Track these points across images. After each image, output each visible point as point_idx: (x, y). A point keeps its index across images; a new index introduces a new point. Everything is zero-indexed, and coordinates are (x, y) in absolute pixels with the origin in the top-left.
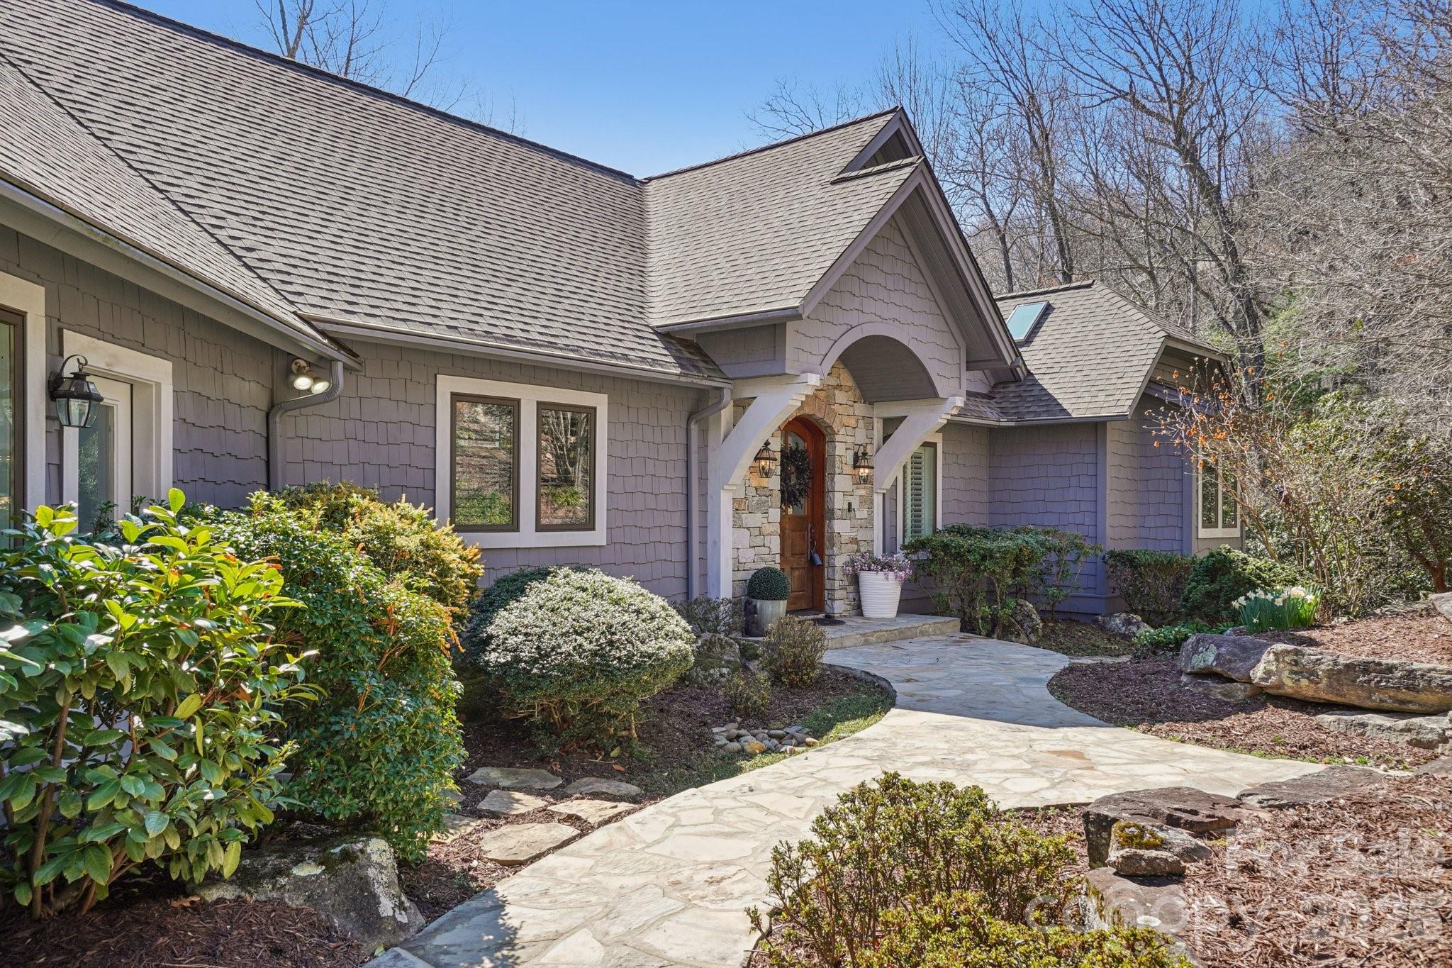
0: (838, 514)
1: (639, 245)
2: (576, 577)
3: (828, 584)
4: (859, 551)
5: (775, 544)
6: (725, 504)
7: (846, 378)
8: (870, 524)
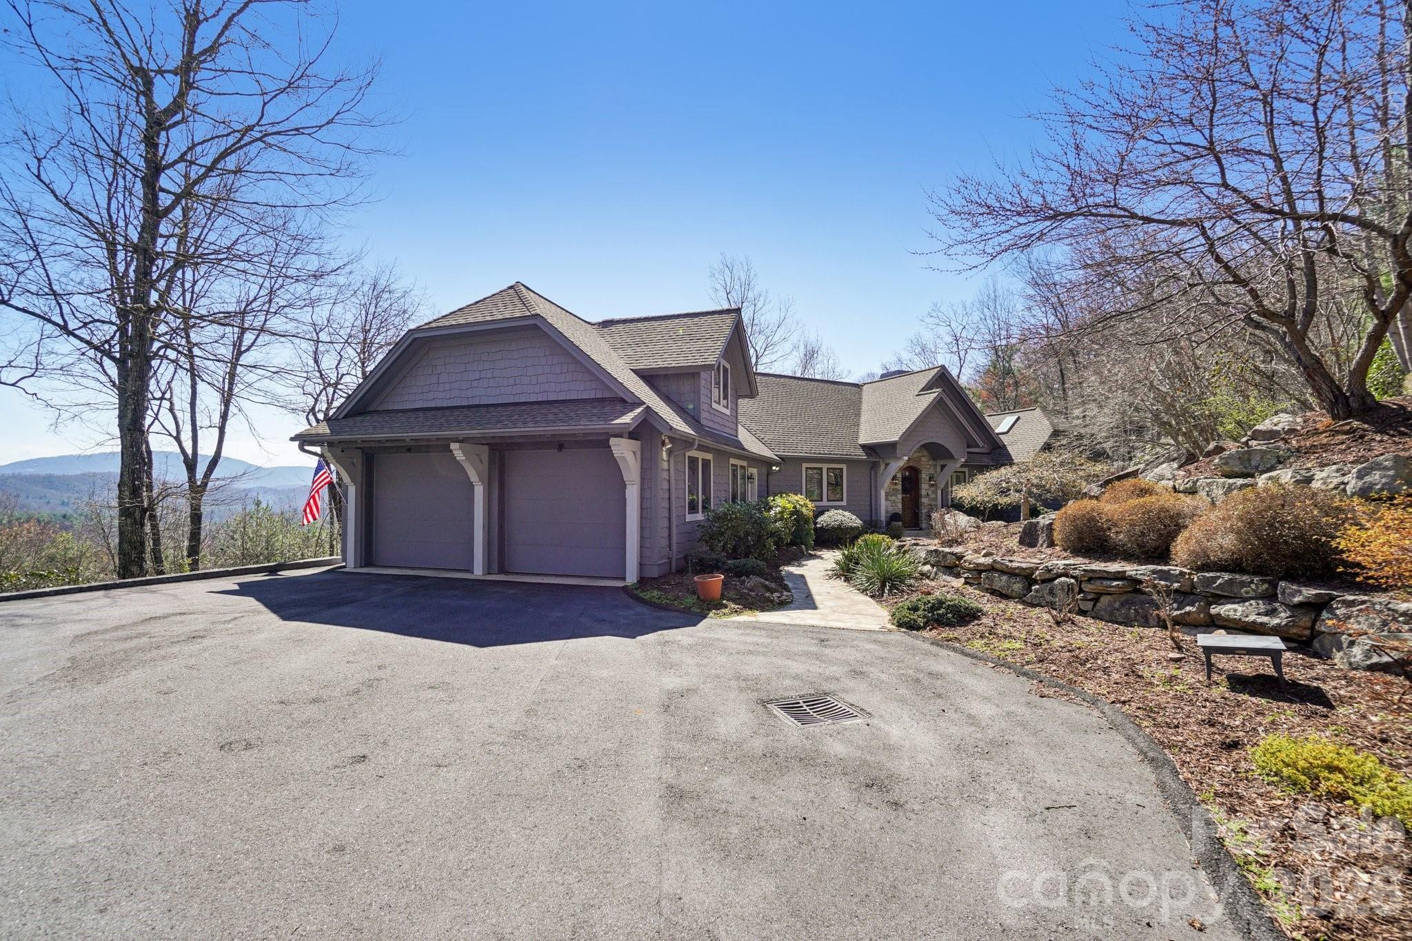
0: (923, 496)
2: (835, 511)
3: (920, 519)
4: (932, 508)
5: (900, 506)
6: (883, 494)
7: (925, 453)
8: (936, 499)
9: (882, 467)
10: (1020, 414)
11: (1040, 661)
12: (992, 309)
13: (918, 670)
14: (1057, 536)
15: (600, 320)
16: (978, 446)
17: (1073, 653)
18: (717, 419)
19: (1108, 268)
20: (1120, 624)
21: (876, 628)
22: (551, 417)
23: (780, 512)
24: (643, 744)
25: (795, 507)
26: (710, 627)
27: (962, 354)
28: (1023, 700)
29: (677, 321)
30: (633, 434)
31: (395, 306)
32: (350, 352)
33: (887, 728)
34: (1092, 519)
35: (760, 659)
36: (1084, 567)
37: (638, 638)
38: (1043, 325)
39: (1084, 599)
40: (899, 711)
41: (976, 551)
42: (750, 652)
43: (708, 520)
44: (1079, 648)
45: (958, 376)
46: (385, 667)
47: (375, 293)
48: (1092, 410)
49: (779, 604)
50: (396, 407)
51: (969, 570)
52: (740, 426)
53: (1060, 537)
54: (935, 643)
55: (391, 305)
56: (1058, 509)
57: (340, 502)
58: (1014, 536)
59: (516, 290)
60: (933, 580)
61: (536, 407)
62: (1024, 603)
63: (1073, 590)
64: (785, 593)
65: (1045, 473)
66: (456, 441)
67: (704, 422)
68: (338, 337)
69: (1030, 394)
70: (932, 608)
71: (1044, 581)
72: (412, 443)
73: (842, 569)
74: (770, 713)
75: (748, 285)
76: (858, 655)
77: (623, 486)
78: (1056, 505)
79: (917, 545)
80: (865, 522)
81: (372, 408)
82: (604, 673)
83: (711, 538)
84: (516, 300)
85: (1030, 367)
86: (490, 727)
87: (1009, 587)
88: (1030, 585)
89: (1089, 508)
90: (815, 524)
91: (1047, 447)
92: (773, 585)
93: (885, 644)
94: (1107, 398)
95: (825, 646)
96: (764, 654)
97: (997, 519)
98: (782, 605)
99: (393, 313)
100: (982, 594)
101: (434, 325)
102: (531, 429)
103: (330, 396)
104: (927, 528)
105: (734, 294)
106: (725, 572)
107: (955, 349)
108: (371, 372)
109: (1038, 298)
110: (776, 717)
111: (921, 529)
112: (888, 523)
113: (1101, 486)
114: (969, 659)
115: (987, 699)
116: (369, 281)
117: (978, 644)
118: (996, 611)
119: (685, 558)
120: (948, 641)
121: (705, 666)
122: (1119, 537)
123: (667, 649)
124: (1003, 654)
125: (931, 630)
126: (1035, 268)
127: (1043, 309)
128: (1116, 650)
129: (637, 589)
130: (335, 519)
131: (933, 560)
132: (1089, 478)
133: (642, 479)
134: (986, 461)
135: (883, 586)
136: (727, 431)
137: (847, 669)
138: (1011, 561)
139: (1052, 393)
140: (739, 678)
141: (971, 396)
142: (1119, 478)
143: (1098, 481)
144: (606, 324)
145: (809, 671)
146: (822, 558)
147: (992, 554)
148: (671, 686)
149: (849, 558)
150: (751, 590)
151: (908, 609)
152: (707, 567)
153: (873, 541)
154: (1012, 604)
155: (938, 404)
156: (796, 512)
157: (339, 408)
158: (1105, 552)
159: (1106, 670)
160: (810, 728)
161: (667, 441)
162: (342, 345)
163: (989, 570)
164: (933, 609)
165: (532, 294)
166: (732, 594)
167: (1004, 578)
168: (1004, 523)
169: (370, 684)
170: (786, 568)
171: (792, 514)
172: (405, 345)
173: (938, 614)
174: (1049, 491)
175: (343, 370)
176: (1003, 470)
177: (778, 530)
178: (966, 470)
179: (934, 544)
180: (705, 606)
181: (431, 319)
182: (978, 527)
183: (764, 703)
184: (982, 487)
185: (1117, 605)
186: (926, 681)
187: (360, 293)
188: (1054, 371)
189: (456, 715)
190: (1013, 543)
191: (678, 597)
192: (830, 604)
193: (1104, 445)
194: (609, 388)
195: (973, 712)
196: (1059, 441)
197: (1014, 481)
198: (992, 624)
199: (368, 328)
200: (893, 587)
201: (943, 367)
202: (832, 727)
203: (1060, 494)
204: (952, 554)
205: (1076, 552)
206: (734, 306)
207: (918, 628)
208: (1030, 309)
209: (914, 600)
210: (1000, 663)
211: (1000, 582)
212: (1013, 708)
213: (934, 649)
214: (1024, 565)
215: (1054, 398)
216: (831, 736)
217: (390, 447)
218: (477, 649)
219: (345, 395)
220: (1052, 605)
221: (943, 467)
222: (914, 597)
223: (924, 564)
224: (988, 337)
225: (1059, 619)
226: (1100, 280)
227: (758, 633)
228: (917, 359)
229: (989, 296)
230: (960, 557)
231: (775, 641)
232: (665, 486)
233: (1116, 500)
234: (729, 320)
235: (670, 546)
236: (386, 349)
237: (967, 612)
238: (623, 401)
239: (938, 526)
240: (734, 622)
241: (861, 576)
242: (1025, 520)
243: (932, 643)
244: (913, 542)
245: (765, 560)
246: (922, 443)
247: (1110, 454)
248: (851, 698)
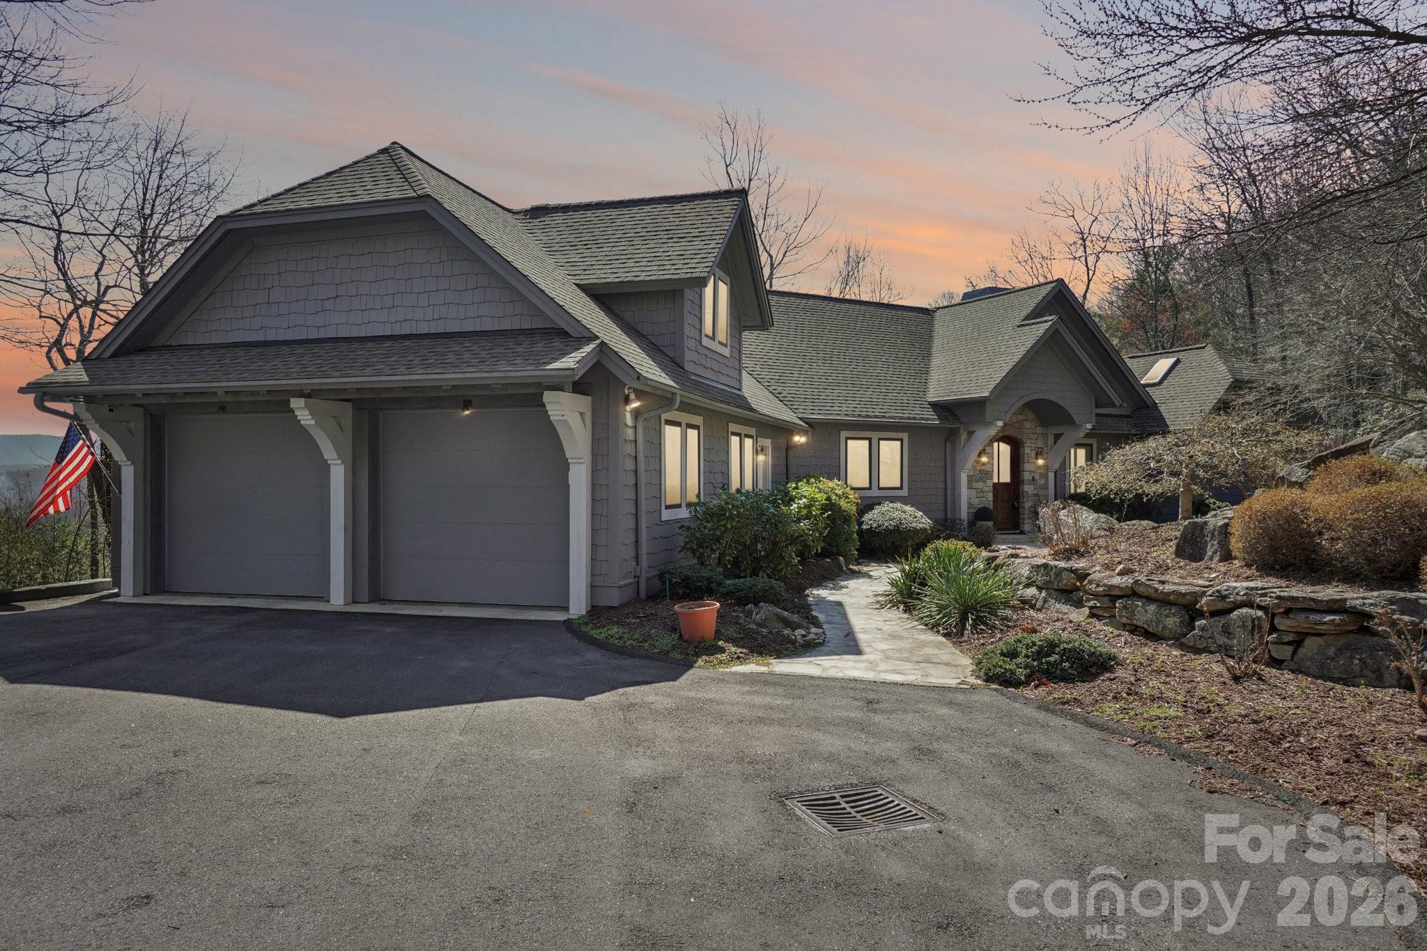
0: (1026, 482)
1: (927, 355)
2: (891, 505)
3: (1021, 517)
4: (1040, 500)
5: (990, 496)
6: (964, 478)
7: (1031, 416)
8: (1046, 487)
9: (964, 436)
10: (1180, 355)
11: (1208, 737)
12: (1141, 189)
13: (1019, 749)
14: (1236, 544)
15: (528, 206)
16: (1113, 405)
17: (1261, 726)
18: (708, 363)
19: (1333, 120)
20: (1337, 681)
21: (953, 683)
22: (451, 358)
23: (806, 507)
24: (595, 863)
25: (828, 499)
26: (698, 683)
27: (1091, 260)
28: (1181, 796)
29: (648, 208)
30: (580, 387)
31: (193, 177)
32: (120, 252)
33: (970, 836)
34: (1293, 518)
35: (773, 731)
36: (1278, 592)
37: (589, 699)
38: (1222, 215)
39: (1278, 642)
40: (988, 810)
41: (1107, 567)
42: (760, 720)
43: (695, 518)
44: (1270, 718)
45: (1085, 297)
46: (185, 753)
47: (158, 154)
48: (1297, 348)
49: (803, 646)
50: (200, 340)
51: (1096, 596)
52: (744, 374)
53: (1240, 545)
54: (1043, 707)
55: (186, 175)
56: (1238, 503)
57: (109, 492)
58: (1168, 544)
59: (392, 155)
60: (1040, 610)
61: (426, 342)
62: (1182, 646)
63: (1260, 628)
64: (814, 630)
65: (1218, 446)
66: (301, 394)
67: (689, 367)
68: (96, 224)
69: (1198, 323)
70: (1038, 653)
71: (1213, 614)
72: (229, 399)
73: (901, 592)
74: (791, 815)
75: (758, 151)
76: (925, 724)
77: (564, 466)
78: (1234, 495)
79: (1016, 556)
80: (936, 521)
81: (159, 342)
82: (536, 754)
83: (700, 545)
84: (393, 173)
85: (1198, 280)
86: (355, 841)
87: (1158, 622)
88: (1193, 620)
89: (1287, 501)
90: (860, 524)
91: (1223, 407)
92: (795, 618)
93: (965, 708)
94: (1323, 328)
95: (875, 711)
96: (781, 723)
97: (1141, 518)
98: (809, 648)
99: (190, 188)
100: (1116, 632)
101: (258, 209)
102: (418, 376)
103: (86, 323)
104: (1032, 532)
105: (736, 165)
106: (722, 598)
107: (1080, 253)
108: (156, 284)
109: (1216, 172)
110: (799, 819)
111: (1022, 533)
112: (972, 524)
113: (1308, 466)
114: (1096, 734)
115: (1123, 794)
116: (147, 135)
117: (1111, 708)
118: (1139, 659)
119: (661, 576)
120: (1064, 703)
121: (692, 741)
122: (1335, 546)
123: (633, 716)
124: (1149, 726)
125: (1036, 687)
126: (1213, 121)
127: (1223, 189)
128: (1329, 722)
129: (586, 624)
130: (100, 519)
131: (1040, 579)
132: (1288, 455)
133: (594, 455)
134: (1125, 428)
135: (963, 619)
136: (722, 382)
137: (906, 746)
138: (1163, 582)
139: (1233, 322)
140: (742, 759)
141: (1104, 328)
142: (1338, 455)
143: (1305, 458)
144: (538, 212)
145: (849, 748)
146: (870, 577)
147: (1133, 571)
148: (638, 773)
149: (911, 577)
150: (760, 625)
151: (1002, 654)
152: (694, 591)
153: (948, 550)
154: (1163, 648)
155: (1051, 341)
156: (830, 506)
157: (102, 341)
158: (1312, 570)
159: (1313, 753)
160: (851, 837)
161: (632, 396)
162: (104, 239)
163: (1128, 596)
164: (1040, 654)
165: (418, 163)
166: (732, 631)
167: (1152, 608)
168: (1152, 524)
169: (159, 780)
170: (815, 592)
171: (824, 508)
172: (213, 240)
173: (1048, 663)
174: (1224, 475)
175: (108, 279)
176: (1151, 443)
177: (803, 534)
178: (1094, 441)
179: (1042, 555)
180: (691, 650)
181: (255, 200)
182: (1111, 530)
183: (782, 798)
184: (1118, 467)
185: (1331, 652)
186: (1029, 765)
187: (131, 154)
188: (1236, 289)
189: (302, 825)
190: (1166, 554)
191: (649, 636)
192: (882, 646)
193: (1315, 403)
194: (541, 314)
195: (1103, 814)
196: (1243, 396)
197: (1168, 458)
198: (1133, 679)
199: (148, 211)
200: (979, 620)
201: (1060, 282)
202: (885, 834)
203: (1242, 478)
204: (1071, 570)
205: (1267, 568)
206: (737, 186)
207: (1017, 684)
208: (1202, 188)
209: (1012, 641)
210: (1144, 739)
211: (1146, 614)
212: (1166, 809)
213: (1041, 716)
214: (1183, 589)
215: (1235, 329)
216: (883, 849)
217: (192, 404)
218: (335, 720)
219: (113, 320)
220: (1227, 651)
221: (1057, 437)
222: (1011, 637)
223: (1027, 586)
224: (1133, 235)
225: (1238, 673)
226: (1317, 140)
227: (771, 690)
228: (1019, 269)
229: (1137, 168)
230: (1082, 576)
231: (798, 703)
232: (630, 465)
233: (1331, 488)
234: (728, 208)
235: (637, 558)
236: (180, 248)
237: (1093, 659)
238: (563, 333)
239: (1048, 528)
240: (735, 674)
241: (929, 604)
242: (1185, 519)
243: (1039, 708)
244: (1010, 551)
245: (784, 579)
246: (1027, 400)
247: (1324, 416)
248: (915, 791)
